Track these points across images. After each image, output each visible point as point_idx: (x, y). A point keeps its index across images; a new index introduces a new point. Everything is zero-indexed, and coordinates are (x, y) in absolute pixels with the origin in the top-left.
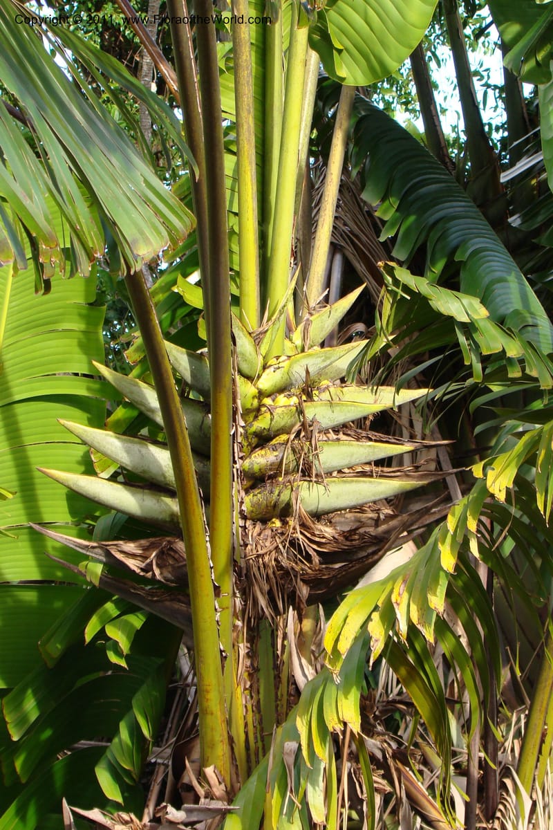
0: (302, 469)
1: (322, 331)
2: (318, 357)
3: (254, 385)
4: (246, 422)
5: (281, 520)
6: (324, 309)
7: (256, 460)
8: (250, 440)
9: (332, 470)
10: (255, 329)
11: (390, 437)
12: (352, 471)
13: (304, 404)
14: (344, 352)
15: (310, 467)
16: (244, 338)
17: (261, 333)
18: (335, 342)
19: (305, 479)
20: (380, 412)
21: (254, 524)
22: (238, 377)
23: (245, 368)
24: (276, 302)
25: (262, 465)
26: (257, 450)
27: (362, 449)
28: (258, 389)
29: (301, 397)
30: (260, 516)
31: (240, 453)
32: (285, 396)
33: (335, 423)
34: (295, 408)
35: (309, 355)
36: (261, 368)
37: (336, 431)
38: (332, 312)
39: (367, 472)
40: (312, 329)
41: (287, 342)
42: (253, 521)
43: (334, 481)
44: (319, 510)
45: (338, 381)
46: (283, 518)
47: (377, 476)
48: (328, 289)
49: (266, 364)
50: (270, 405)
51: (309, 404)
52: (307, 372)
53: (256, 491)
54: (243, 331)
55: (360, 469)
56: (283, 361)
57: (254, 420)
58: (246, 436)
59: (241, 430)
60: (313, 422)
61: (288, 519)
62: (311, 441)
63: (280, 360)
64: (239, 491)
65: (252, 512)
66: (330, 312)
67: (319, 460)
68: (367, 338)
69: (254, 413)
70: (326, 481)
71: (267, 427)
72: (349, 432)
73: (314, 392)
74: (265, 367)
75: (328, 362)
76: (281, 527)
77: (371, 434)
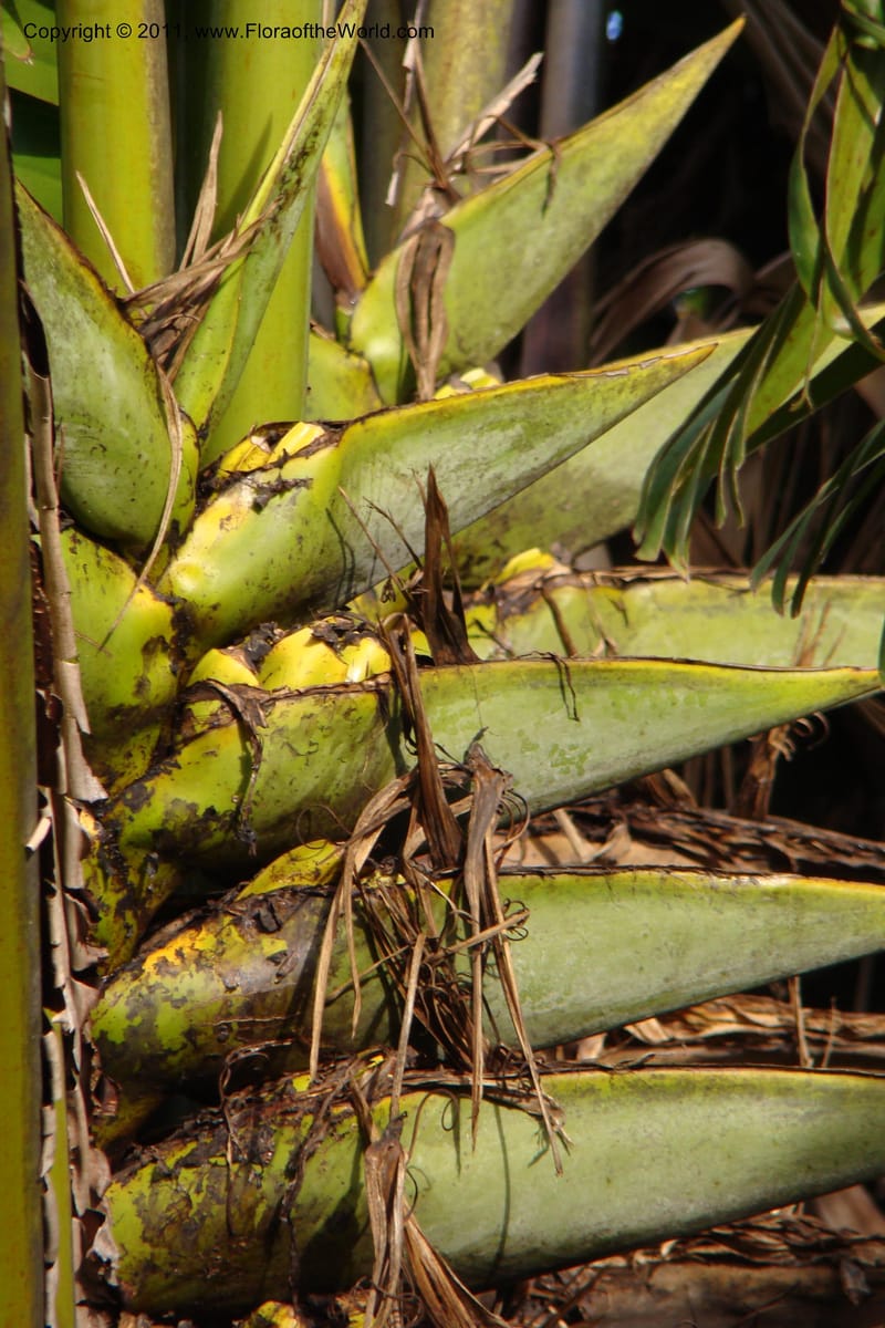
0: (415, 1023)
1: (508, 284)
2: (491, 424)
3: (153, 583)
4: (108, 780)
5: (308, 1313)
6: (519, 167)
7: (168, 983)
8: (132, 878)
10: (150, 280)
12: (681, 1035)
13: (423, 679)
14: (628, 398)
15: (460, 1016)
16: (90, 329)
17: (179, 304)
20: (828, 714)
22: (60, 542)
23: (100, 489)
24: (257, 132)
25: (201, 1007)
26: (172, 928)
27: (730, 913)
28: (172, 601)
29: (402, 641)
30: (191, 1289)
31: (80, 949)
32: (316, 639)
33: (588, 776)
34: (371, 701)
35: (444, 417)
36: (187, 490)
38: (559, 182)
39: (763, 1039)
40: (451, 275)
42: (155, 1317)
43: (591, 1090)
46: (315, 1300)
47: (818, 1060)
48: (535, 58)
49: (214, 468)
50: (240, 688)
51: (445, 676)
52: (434, 506)
53: (172, 1156)
54: (83, 293)
55: (725, 1025)
56: (306, 451)
57: (152, 772)
59: (82, 823)
60: (470, 774)
61: (344, 1303)
62: (459, 877)
63: (291, 442)
64: (76, 1157)
65: (149, 1266)
66: (550, 179)
67: (505, 978)
69: (155, 733)
70: (544, 1086)
71: (224, 805)
72: (663, 826)
73: (471, 615)
74: (207, 485)
75: (543, 451)
77: (780, 831)
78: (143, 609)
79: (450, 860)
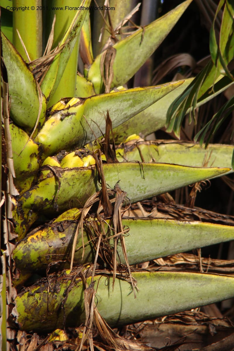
0: (99, 257)
1: (130, 64)
2: (124, 100)
3: (33, 139)
4: (20, 190)
5: (68, 332)
6: (133, 33)
7: (34, 244)
8: (25, 216)
9: (141, 260)
10: (35, 58)
11: (225, 216)
12: (169, 264)
13: (104, 166)
14: (161, 94)
15: (110, 256)
16: (19, 71)
17: (43, 65)
18: (148, 80)
19: (102, 271)
20: (211, 180)
21: (28, 337)
22: (9, 127)
23: (20, 113)
24: (64, 21)
25: (42, 251)
26: (35, 230)
27: (183, 231)
28: (38, 144)
29: (99, 156)
30: (37, 325)
31: (11, 235)
32: (76, 155)
33: (147, 194)
34: (90, 172)
35: (112, 98)
36: (43, 115)
37: (148, 207)
38: (145, 37)
39: (191, 265)
40: (115, 61)
41: (81, 81)
42: (27, 332)
43: (144, 276)
44: (121, 318)
45: (153, 136)
46: (70, 329)
47: (205, 271)
48: (139, 4)
49: (50, 109)
50: (55, 167)
51: (110, 166)
52: (108, 121)
53: (33, 290)
54: (17, 61)
55: (181, 261)
56: (75, 105)
57: (31, 189)
58: (20, 210)
59: (12, 201)
60: (116, 192)
61: (77, 330)
62: (111, 219)
63: (71, 103)
64: (8, 289)
65: (26, 319)
66: (142, 37)
67: (123, 246)
68: (193, 75)
69: (33, 178)
70: (132, 275)
71: (50, 198)
72: (166, 208)
73: (117, 151)
74: (48, 113)
75: (138, 108)
76: (67, 342)
77: (197, 211)
78: (30, 145)
79: (109, 214)
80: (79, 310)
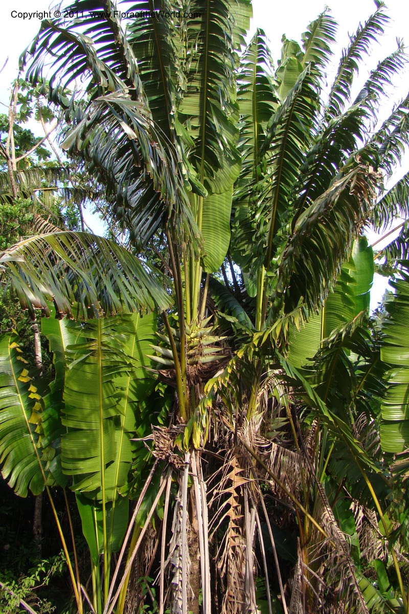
1: (204, 325)
4: (188, 344)
6: (205, 320)
7: (190, 352)
8: (189, 348)
10: (190, 324)
11: (219, 347)
16: (187, 326)
18: (207, 327)
19: (201, 356)
20: (216, 342)
22: (186, 335)
23: (188, 333)
24: (194, 319)
27: (213, 349)
29: (200, 339)
30: (191, 364)
31: (187, 351)
32: (196, 339)
34: (198, 341)
35: (201, 330)
36: (191, 333)
37: (207, 346)
41: (197, 327)
44: (204, 363)
45: (207, 335)
47: (216, 355)
48: (205, 316)
50: (193, 341)
52: (201, 333)
53: (191, 359)
55: (212, 354)
60: (202, 344)
61: (197, 365)
63: (195, 331)
64: (187, 359)
67: (204, 352)
68: (213, 326)
69: (190, 342)
70: (205, 356)
71: (193, 345)
72: (210, 346)
75: (205, 331)
77: (215, 346)
78: (190, 337)
79: (201, 347)
80: (197, 362)
